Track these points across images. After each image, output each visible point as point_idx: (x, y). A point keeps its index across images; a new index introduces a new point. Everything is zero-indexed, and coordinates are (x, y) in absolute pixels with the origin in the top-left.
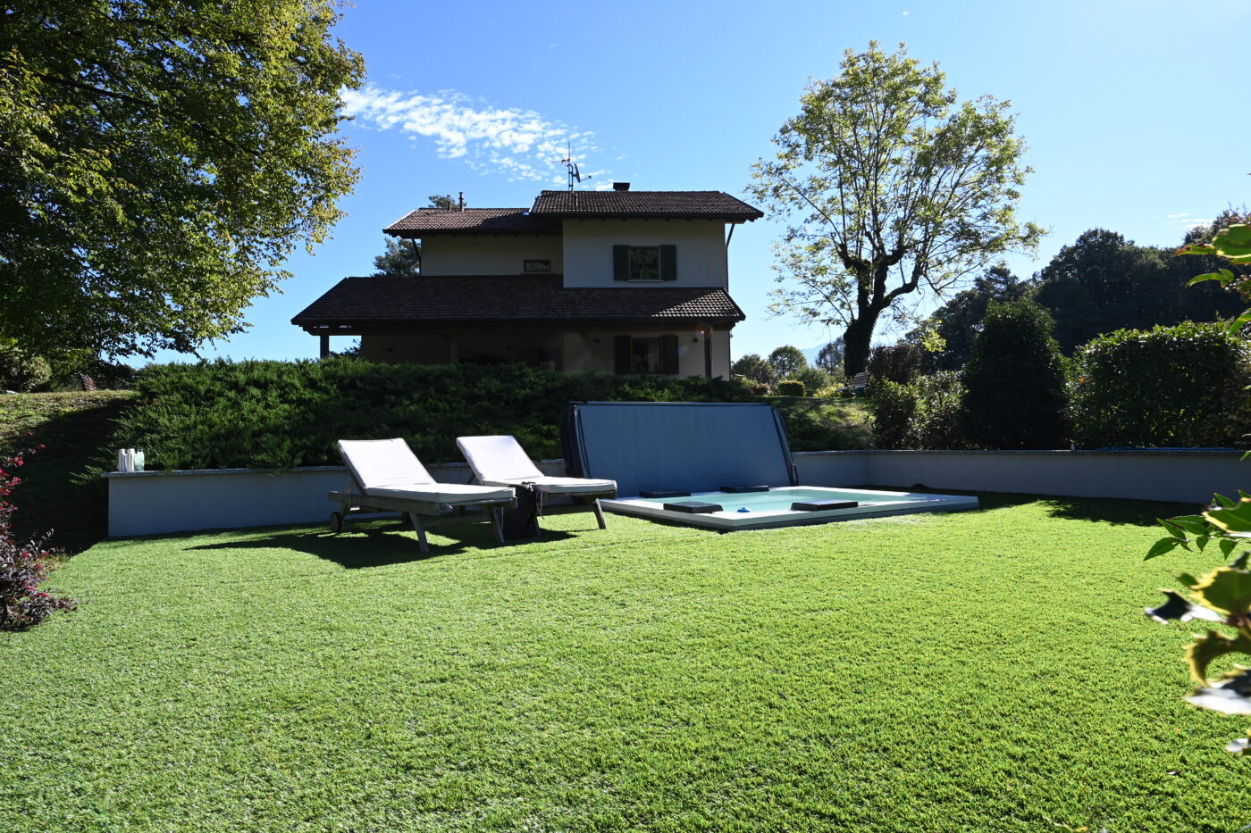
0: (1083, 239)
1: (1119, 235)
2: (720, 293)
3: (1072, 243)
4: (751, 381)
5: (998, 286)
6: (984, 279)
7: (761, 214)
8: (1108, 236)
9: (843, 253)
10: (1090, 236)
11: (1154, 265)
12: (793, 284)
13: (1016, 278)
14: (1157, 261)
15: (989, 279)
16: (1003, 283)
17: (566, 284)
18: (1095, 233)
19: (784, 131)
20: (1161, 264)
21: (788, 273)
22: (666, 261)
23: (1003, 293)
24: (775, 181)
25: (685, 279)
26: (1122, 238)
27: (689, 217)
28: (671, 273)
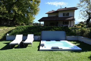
7: (78, 9)
9: (87, 12)
12: (81, 16)
21: (81, 14)
22: (68, 14)
24: (79, 5)
25: (70, 16)
27: (70, 10)
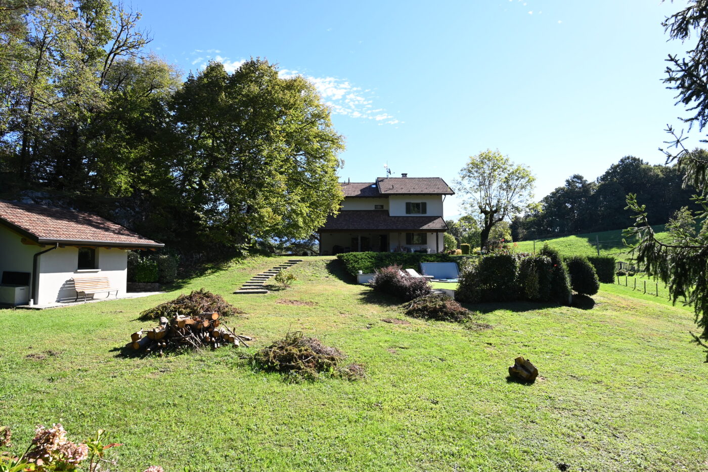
0: (622, 161)
1: (641, 159)
2: (441, 218)
3: (616, 163)
4: (449, 235)
5: (577, 184)
6: (571, 181)
7: (454, 193)
8: (634, 159)
10: (626, 159)
11: (658, 175)
13: (586, 181)
14: (660, 173)
15: (573, 181)
16: (580, 183)
17: (391, 215)
18: (628, 158)
19: (462, 170)
20: (661, 175)
22: (422, 207)
23: (580, 188)
25: (429, 213)
26: (642, 161)
27: (431, 194)
28: (424, 211)
